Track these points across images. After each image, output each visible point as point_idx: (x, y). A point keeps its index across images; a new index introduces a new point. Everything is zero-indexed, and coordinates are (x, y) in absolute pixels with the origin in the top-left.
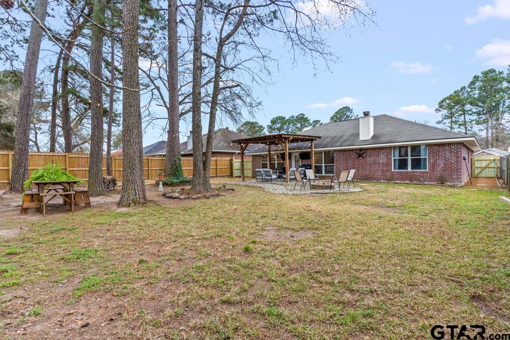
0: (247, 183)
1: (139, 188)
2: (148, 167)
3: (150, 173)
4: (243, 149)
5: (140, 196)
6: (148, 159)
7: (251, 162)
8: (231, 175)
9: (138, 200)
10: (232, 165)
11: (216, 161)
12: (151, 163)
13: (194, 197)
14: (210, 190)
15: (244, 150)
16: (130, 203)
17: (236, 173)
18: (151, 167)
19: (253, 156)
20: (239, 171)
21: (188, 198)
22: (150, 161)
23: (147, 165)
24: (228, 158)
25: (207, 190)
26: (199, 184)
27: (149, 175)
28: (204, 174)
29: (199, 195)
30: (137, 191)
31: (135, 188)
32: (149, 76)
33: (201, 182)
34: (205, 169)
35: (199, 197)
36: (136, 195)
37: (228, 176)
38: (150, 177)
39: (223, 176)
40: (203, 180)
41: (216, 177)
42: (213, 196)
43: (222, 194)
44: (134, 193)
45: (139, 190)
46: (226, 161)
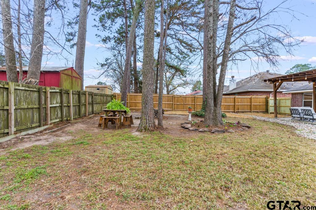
0: (279, 121)
1: (149, 118)
2: (195, 103)
3: (196, 107)
4: (276, 88)
5: (150, 125)
6: (195, 97)
7: (290, 101)
8: (267, 111)
9: (148, 127)
10: (268, 103)
11: (251, 99)
12: (197, 100)
13: (201, 130)
14: (219, 125)
15: (278, 89)
16: (142, 129)
17: (271, 109)
18: (197, 103)
19: (293, 94)
20: (273, 108)
21: (196, 130)
22: (196, 98)
23: (194, 101)
24: (264, 96)
25: (216, 125)
26: (209, 119)
27: (195, 108)
28: (214, 110)
29: (206, 129)
30: (148, 120)
31: (146, 118)
32: (198, 41)
33: (211, 117)
34: (215, 105)
35: (205, 131)
36: (147, 124)
37: (263, 112)
38: (196, 109)
39: (258, 112)
40: (213, 115)
41: (251, 112)
42: (218, 131)
43: (231, 130)
44: (146, 122)
45: (150, 120)
46: (261, 99)
